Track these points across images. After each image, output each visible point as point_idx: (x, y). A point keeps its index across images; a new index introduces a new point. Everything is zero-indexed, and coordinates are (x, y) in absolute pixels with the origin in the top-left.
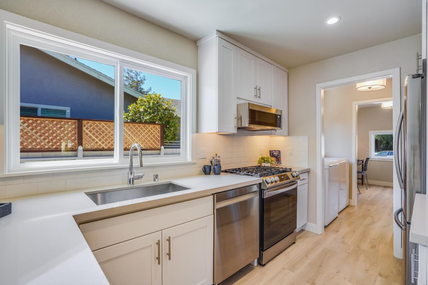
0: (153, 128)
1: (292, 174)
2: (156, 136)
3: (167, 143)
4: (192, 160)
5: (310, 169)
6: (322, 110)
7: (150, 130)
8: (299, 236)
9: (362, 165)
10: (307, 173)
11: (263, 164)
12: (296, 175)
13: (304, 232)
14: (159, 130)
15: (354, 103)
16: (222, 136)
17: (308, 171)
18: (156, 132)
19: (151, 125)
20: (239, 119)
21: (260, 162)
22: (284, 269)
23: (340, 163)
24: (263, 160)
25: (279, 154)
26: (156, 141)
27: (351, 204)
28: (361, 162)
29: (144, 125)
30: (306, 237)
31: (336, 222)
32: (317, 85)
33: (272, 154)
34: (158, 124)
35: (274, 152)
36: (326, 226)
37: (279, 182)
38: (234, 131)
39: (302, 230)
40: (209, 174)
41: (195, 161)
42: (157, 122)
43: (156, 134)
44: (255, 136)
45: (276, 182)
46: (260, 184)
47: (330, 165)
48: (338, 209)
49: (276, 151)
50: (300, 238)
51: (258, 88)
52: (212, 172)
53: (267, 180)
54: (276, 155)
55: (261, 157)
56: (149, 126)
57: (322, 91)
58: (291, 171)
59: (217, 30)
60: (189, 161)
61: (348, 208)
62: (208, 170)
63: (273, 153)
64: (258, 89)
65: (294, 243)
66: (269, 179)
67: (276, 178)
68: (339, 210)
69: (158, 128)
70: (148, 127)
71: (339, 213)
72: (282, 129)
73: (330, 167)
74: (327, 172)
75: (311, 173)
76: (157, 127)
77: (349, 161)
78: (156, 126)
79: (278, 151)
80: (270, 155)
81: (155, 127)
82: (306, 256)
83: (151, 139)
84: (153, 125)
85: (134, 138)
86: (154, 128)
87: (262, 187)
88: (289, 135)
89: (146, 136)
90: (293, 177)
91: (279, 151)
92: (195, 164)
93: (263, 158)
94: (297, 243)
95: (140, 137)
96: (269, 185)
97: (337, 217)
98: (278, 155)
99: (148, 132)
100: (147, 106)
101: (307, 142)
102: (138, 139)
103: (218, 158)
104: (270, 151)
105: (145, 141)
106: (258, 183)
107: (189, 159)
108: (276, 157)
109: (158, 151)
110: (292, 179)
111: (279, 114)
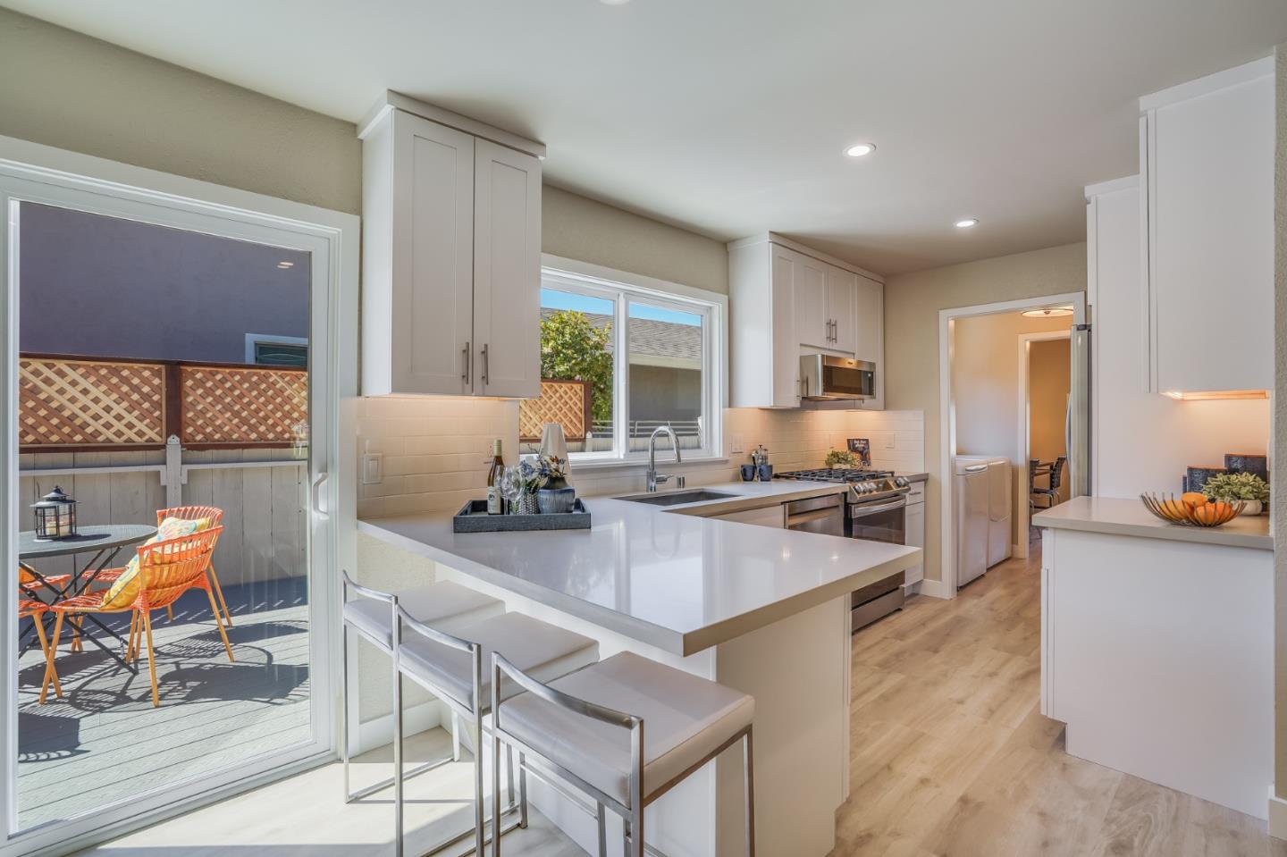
0: (568, 391)
1: (896, 482)
2: (575, 409)
3: (596, 424)
4: (723, 454)
5: (927, 474)
6: (951, 350)
7: (563, 395)
8: (909, 601)
9: (1049, 475)
10: (923, 482)
11: (836, 466)
12: (903, 482)
13: (918, 597)
14: (582, 394)
15: (1021, 337)
16: (766, 412)
17: (924, 479)
18: (574, 399)
19: (563, 385)
20: (804, 382)
21: (829, 463)
22: (886, 638)
23: (989, 466)
24: (836, 457)
25: (866, 447)
26: (574, 420)
27: (1015, 556)
28: (1048, 467)
29: (549, 383)
30: (924, 603)
31: (982, 584)
32: (941, 312)
33: (851, 444)
34: (578, 382)
35: (855, 442)
36: (961, 587)
37: (875, 493)
38: (795, 403)
39: (914, 595)
40: (752, 480)
41: (727, 458)
42: (578, 377)
43: (576, 404)
44: (819, 412)
45: (871, 491)
46: (845, 494)
47: (969, 468)
48: (985, 562)
49: (860, 440)
50: (911, 604)
51: (833, 323)
52: (755, 476)
53: (857, 487)
54: (860, 449)
55: (830, 453)
56: (561, 387)
57: (952, 323)
58: (893, 476)
59: (771, 232)
60: (717, 456)
61: (1010, 562)
62: (749, 474)
63: (854, 445)
64: (831, 325)
65: (899, 610)
66: (861, 486)
67: (871, 485)
68: (987, 564)
69: (578, 391)
70: (558, 389)
71: (988, 570)
72: (875, 398)
73: (967, 470)
74: (961, 480)
75: (930, 482)
76: (577, 387)
77: (1010, 462)
78: (574, 386)
79: (863, 440)
80: (849, 448)
81: (572, 388)
82: (924, 624)
83: (566, 415)
84: (569, 385)
85: (528, 412)
86: (571, 390)
87: (849, 500)
88: (886, 408)
89: (554, 409)
90: (898, 486)
91: (867, 440)
92: (726, 462)
93: (835, 455)
94: (905, 611)
95: (542, 412)
96: (861, 495)
97: (983, 575)
98: (864, 448)
99: (558, 401)
100: (559, 342)
101: (922, 423)
102: (537, 417)
103: (763, 453)
104: (848, 440)
105: (552, 420)
106: (840, 492)
107: (718, 453)
108: (861, 453)
109: (579, 444)
110: (895, 489)
111: (865, 368)
